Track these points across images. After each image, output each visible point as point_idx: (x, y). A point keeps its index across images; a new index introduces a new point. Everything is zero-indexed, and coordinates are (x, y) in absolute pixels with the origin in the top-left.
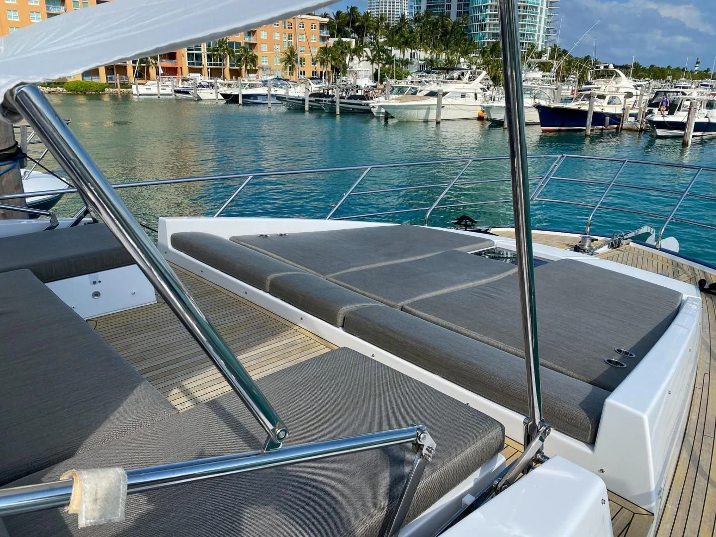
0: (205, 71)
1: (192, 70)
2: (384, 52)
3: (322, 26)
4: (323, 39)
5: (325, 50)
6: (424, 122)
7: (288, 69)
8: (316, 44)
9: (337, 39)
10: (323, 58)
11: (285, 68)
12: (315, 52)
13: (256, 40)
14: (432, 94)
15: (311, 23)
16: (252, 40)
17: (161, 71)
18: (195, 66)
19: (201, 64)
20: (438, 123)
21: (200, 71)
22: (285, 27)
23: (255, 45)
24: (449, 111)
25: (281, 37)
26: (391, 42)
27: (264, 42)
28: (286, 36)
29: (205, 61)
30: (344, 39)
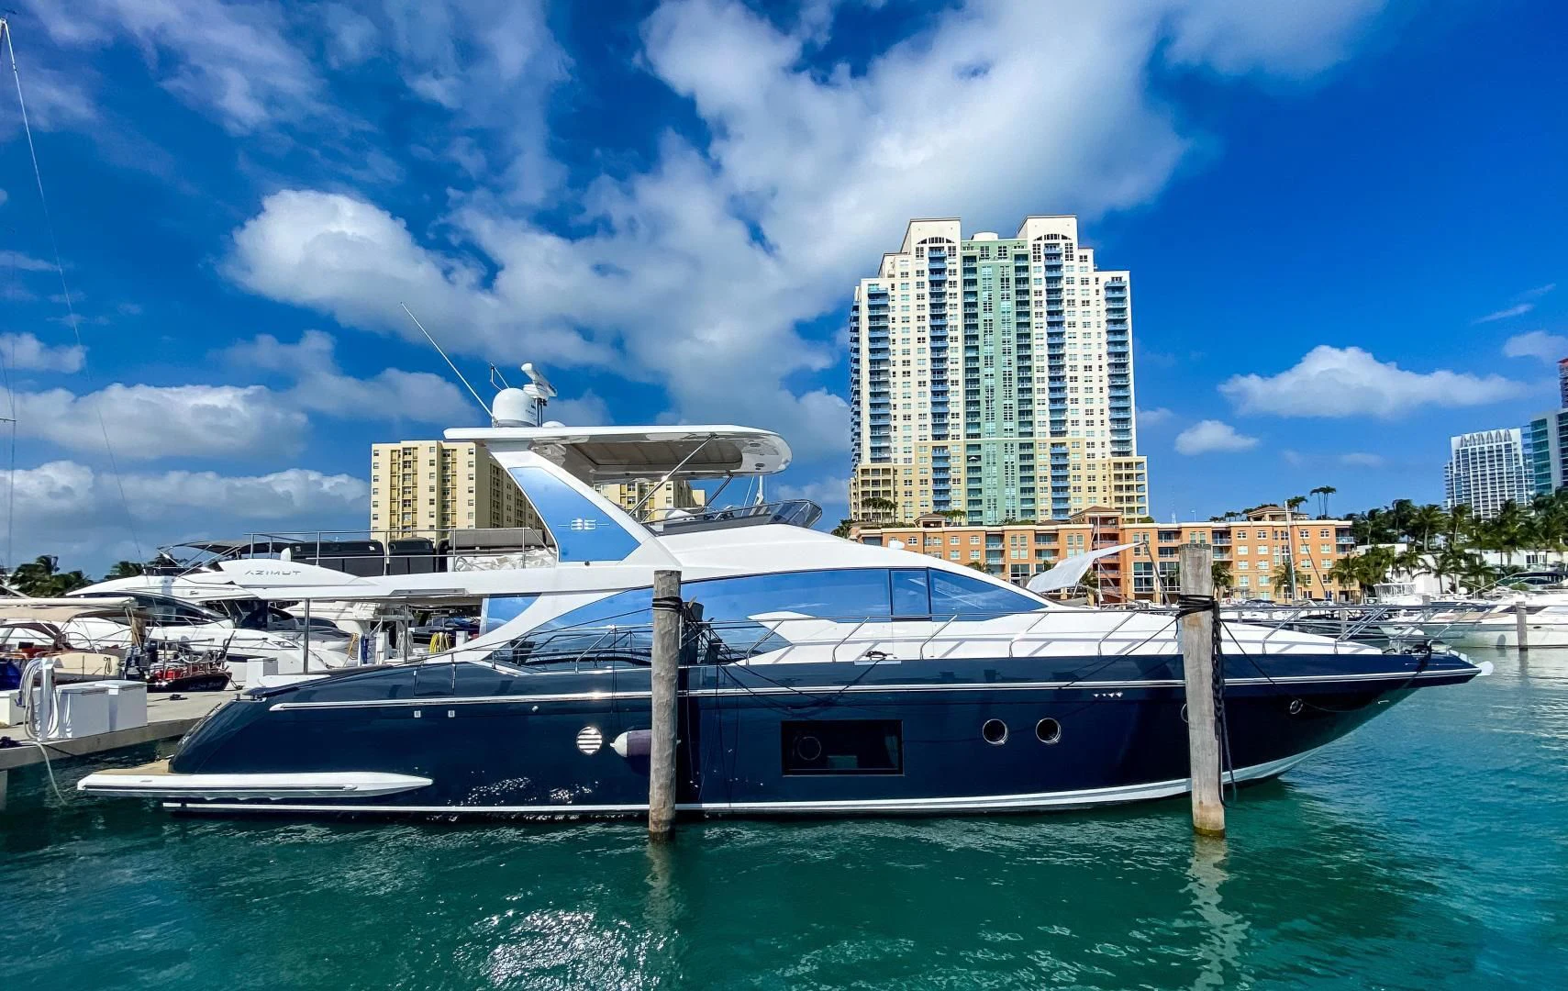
0: (1158, 597)
1: (1138, 597)
2: (1466, 559)
3: (1340, 532)
4: (1343, 548)
5: (1346, 562)
6: (1498, 649)
7: (1283, 590)
8: (1328, 555)
9: (1369, 547)
10: (1343, 573)
11: (1277, 589)
12: (1327, 566)
13: (1231, 557)
14: (1511, 610)
15: (1320, 528)
16: (1226, 558)
17: (1101, 599)
18: (1144, 592)
19: (1152, 590)
20: (1523, 649)
21: (1150, 597)
22: (1276, 539)
23: (1229, 563)
24: (1550, 633)
25: (1271, 551)
26: (1477, 543)
27: (1242, 559)
28: (1279, 549)
29: (1157, 586)
30: (1381, 546)
